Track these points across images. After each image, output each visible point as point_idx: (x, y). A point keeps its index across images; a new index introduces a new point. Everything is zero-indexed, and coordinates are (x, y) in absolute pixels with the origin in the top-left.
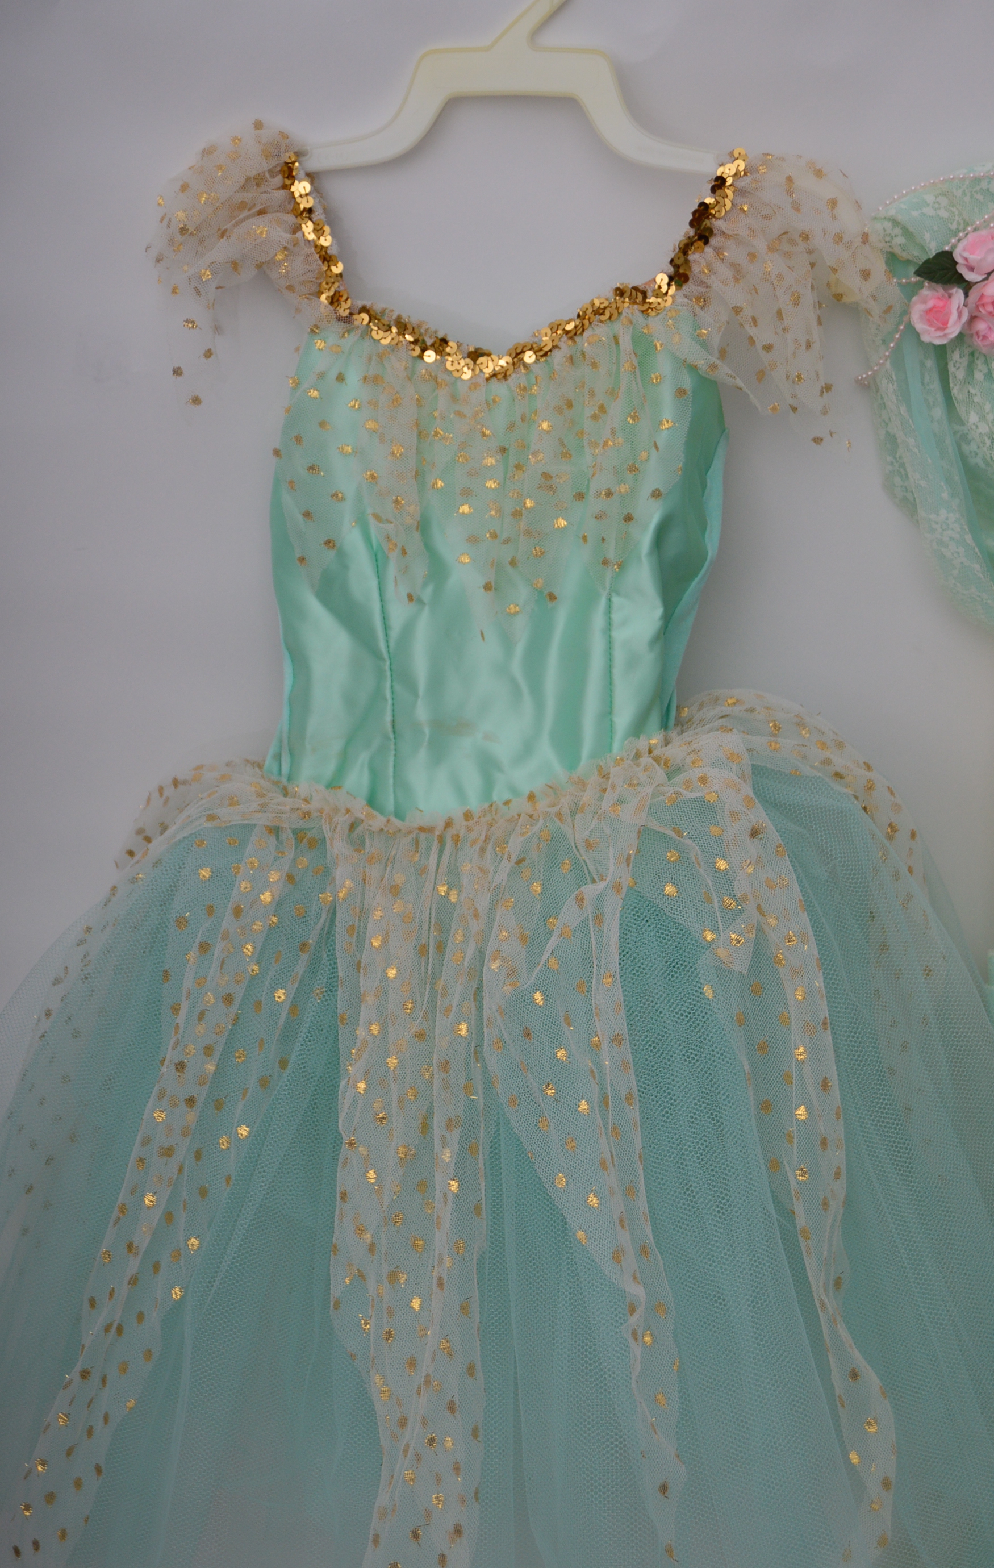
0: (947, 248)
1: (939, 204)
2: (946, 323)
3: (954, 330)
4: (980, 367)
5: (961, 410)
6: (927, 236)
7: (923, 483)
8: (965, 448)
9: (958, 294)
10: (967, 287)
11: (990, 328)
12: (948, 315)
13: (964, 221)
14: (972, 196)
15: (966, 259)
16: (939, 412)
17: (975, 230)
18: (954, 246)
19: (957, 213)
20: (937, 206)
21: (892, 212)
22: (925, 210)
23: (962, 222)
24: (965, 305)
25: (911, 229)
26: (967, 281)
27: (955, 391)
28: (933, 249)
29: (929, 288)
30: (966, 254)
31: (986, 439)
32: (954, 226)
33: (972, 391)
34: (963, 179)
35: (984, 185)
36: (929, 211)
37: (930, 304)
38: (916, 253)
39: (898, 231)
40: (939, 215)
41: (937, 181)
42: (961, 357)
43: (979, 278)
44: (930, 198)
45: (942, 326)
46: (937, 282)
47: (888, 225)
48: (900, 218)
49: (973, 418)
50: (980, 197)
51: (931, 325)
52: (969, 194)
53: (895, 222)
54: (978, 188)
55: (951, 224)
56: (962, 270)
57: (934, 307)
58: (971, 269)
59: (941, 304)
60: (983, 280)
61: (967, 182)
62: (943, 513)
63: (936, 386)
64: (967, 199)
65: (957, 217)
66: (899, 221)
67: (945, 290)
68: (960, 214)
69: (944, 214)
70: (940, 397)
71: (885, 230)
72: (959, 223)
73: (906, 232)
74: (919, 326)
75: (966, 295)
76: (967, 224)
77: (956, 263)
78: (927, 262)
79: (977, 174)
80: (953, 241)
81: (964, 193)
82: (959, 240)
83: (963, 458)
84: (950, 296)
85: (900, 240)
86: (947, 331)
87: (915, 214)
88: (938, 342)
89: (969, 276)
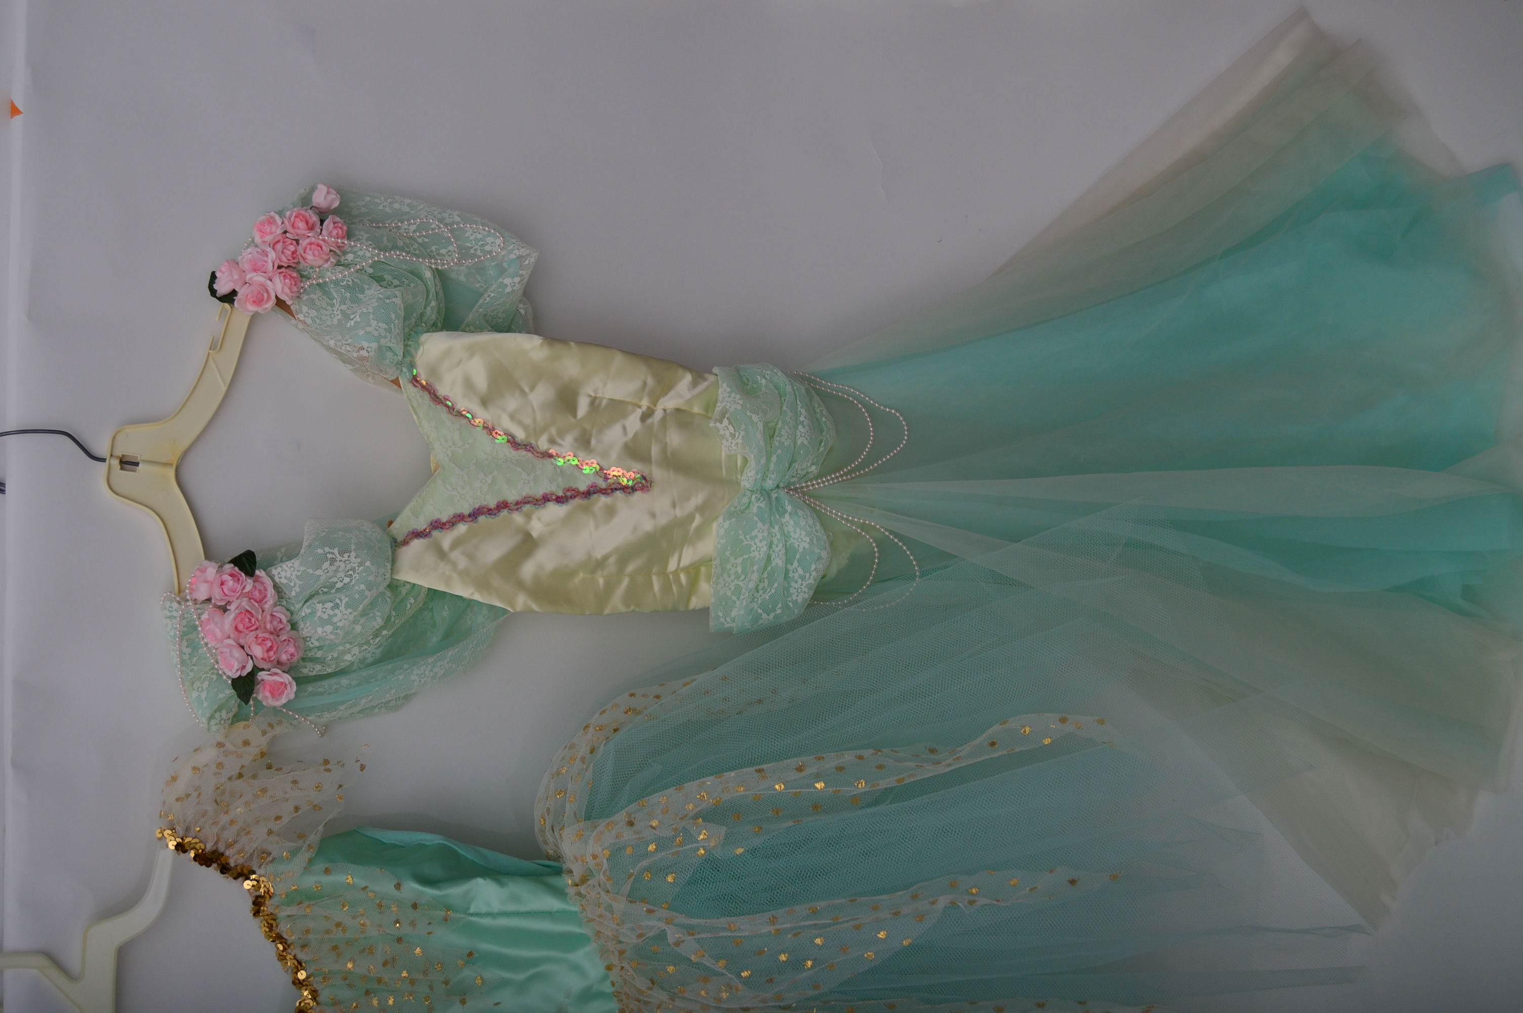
0: (230, 682)
1: (199, 687)
2: (282, 683)
3: (287, 678)
4: (314, 654)
5: (343, 665)
6: (221, 696)
7: (392, 692)
8: (368, 661)
9: (261, 675)
10: (256, 670)
11: (286, 652)
12: (275, 682)
13: (211, 669)
14: (194, 665)
15: (237, 670)
16: (344, 681)
17: (217, 662)
18: (229, 677)
19: (205, 675)
20: (200, 689)
21: (204, 720)
22: (203, 697)
23: (212, 671)
24: (269, 670)
25: (216, 707)
26: (253, 670)
27: (330, 670)
28: (230, 692)
29: (258, 693)
30: (234, 670)
31: (362, 648)
32: (215, 677)
33: (330, 658)
34: (182, 672)
35: (186, 657)
36: (204, 695)
37: (268, 694)
38: (233, 702)
39: (217, 715)
40: (207, 688)
41: (183, 689)
42: (306, 668)
43: (251, 661)
44: (195, 694)
45: (283, 686)
46: (253, 690)
47: (213, 722)
48: (208, 715)
49: (348, 657)
50: (195, 660)
51: (283, 692)
52: (193, 667)
53: (212, 717)
54: (188, 661)
55: (213, 679)
56: (245, 673)
57: (270, 691)
58: (244, 667)
59: (268, 687)
60: (252, 658)
61: (184, 669)
62: (412, 678)
63: (325, 683)
64: (196, 668)
65: (208, 675)
66: (210, 715)
67: (259, 684)
68: (207, 673)
69: (206, 683)
70: (333, 681)
71: (217, 724)
72: (213, 674)
73: (219, 709)
74: (284, 700)
75: (263, 670)
76: (213, 668)
77: (240, 676)
78: (239, 696)
79: (179, 662)
80: (225, 677)
81: (192, 670)
82: (225, 674)
83: (377, 662)
84: (263, 680)
85: (224, 714)
86: (287, 683)
87: (205, 704)
88: (295, 688)
89: (249, 668)
